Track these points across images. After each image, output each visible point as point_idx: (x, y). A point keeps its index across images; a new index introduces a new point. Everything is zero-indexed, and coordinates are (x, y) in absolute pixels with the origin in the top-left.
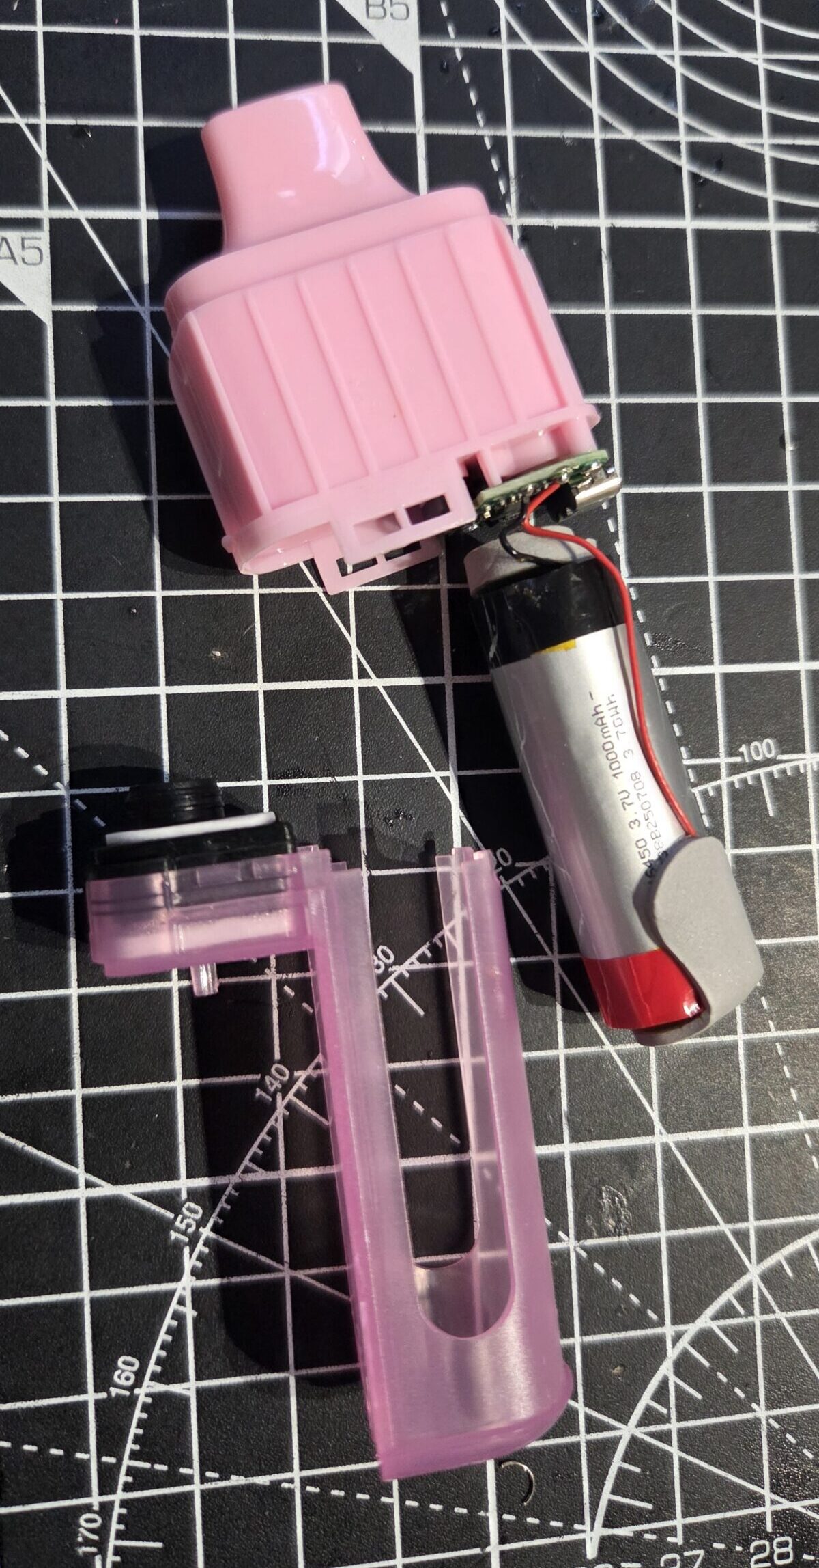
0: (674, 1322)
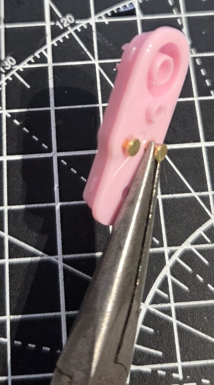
0: (169, 245)
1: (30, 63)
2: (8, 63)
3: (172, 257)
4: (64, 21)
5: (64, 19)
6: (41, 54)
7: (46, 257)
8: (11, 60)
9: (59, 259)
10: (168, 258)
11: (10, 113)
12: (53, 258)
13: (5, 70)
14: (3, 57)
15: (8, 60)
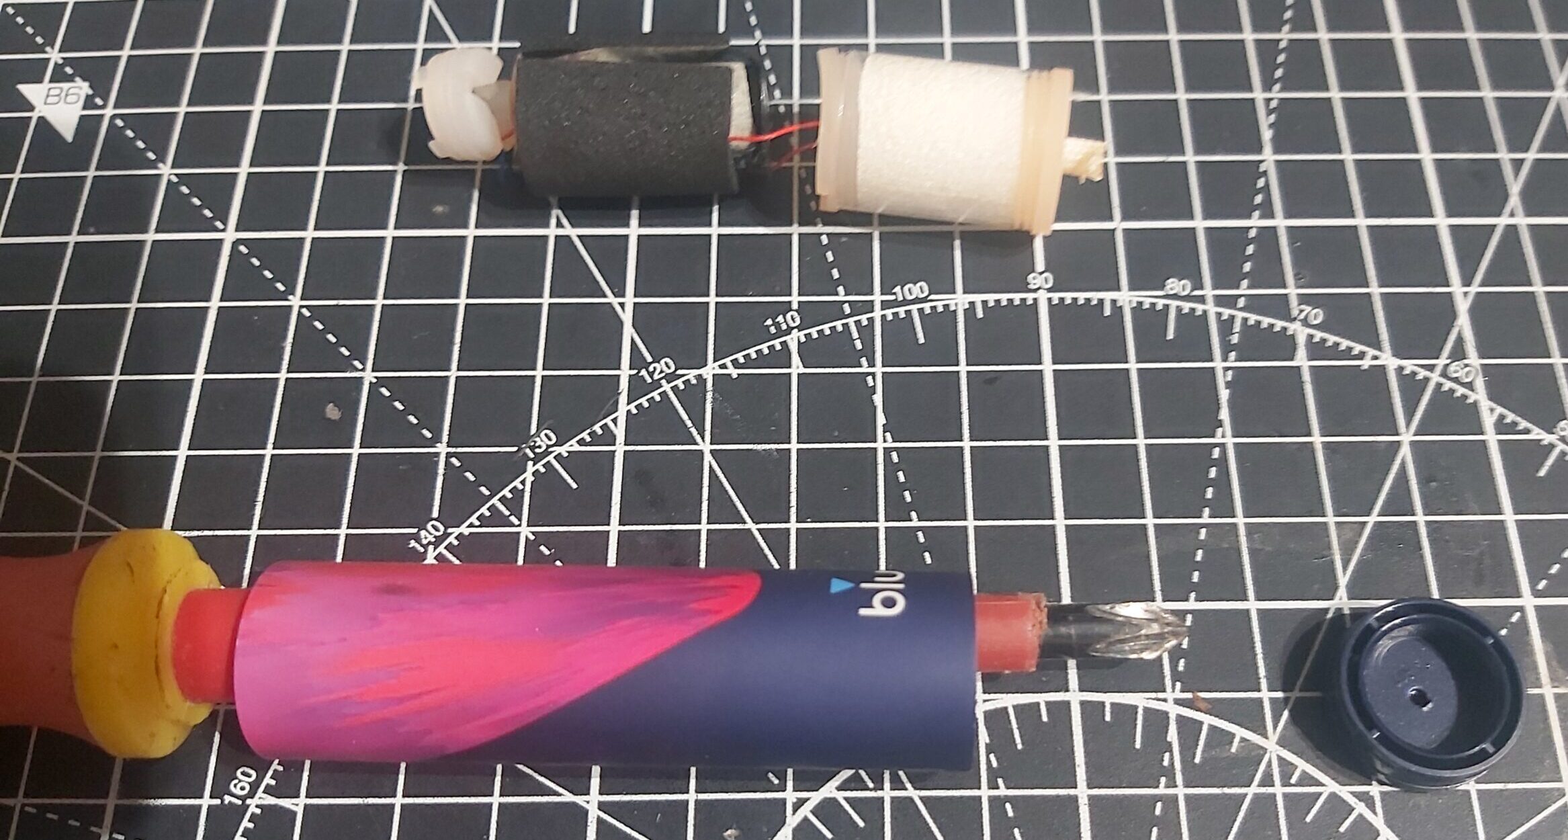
0: (797, 787)
1: (581, 442)
2: (542, 441)
3: (799, 811)
4: (655, 368)
5: (656, 365)
6: (605, 427)
7: (568, 797)
8: (546, 435)
9: (590, 803)
10: (792, 812)
11: (533, 533)
12: (580, 800)
13: (534, 453)
14: (533, 430)
15: (542, 435)
